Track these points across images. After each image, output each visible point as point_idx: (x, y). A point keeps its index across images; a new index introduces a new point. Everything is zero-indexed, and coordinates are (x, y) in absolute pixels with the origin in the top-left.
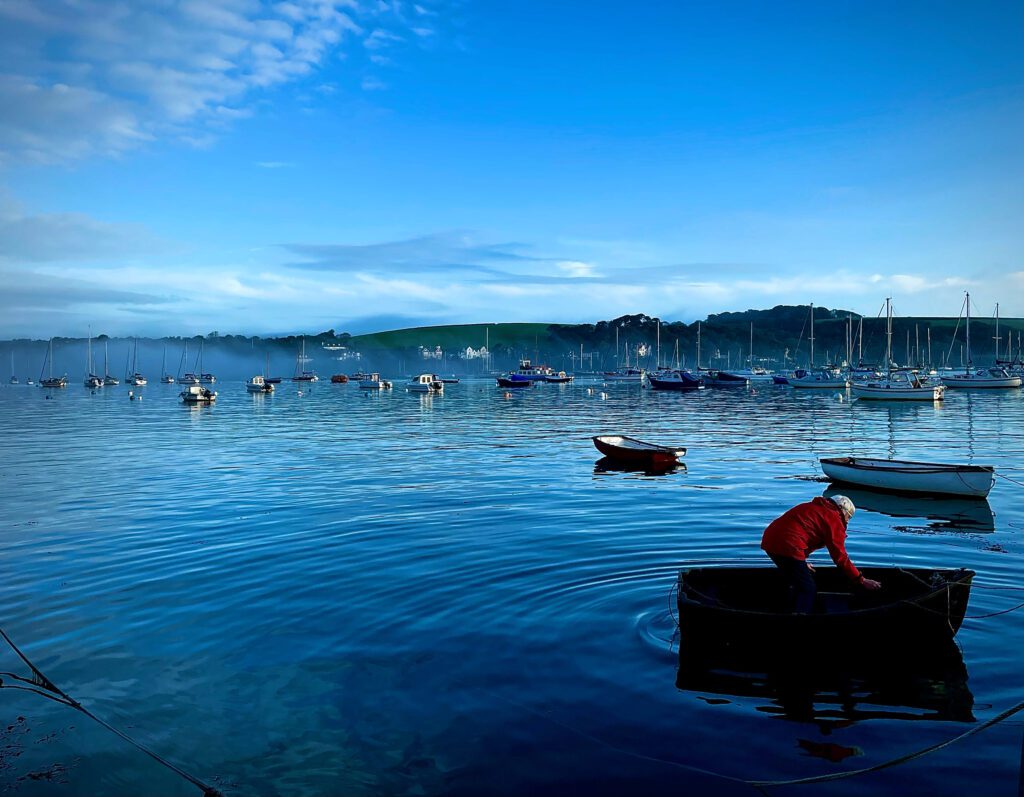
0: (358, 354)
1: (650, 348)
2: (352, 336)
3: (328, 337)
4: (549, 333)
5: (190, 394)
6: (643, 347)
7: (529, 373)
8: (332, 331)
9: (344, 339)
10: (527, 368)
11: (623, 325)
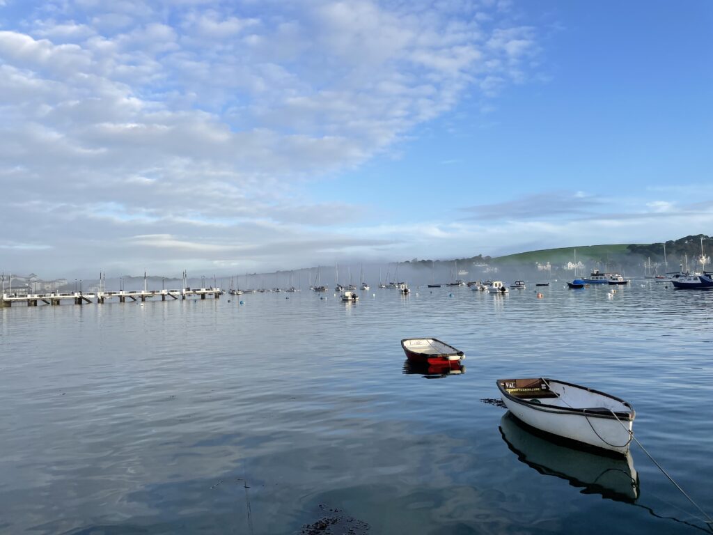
0: (496, 269)
1: (709, 258)
2: (492, 257)
3: (478, 259)
4: (629, 251)
5: (345, 297)
6: (704, 257)
7: (597, 278)
8: (481, 255)
9: (488, 260)
10: (597, 274)
11: (686, 242)
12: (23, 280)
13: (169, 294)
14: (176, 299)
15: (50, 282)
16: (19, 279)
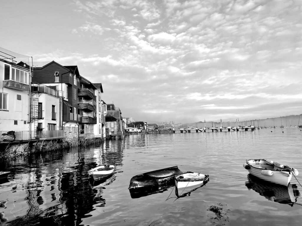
12: (168, 123)
13: (231, 128)
14: (235, 130)
15: (177, 124)
16: (167, 123)
